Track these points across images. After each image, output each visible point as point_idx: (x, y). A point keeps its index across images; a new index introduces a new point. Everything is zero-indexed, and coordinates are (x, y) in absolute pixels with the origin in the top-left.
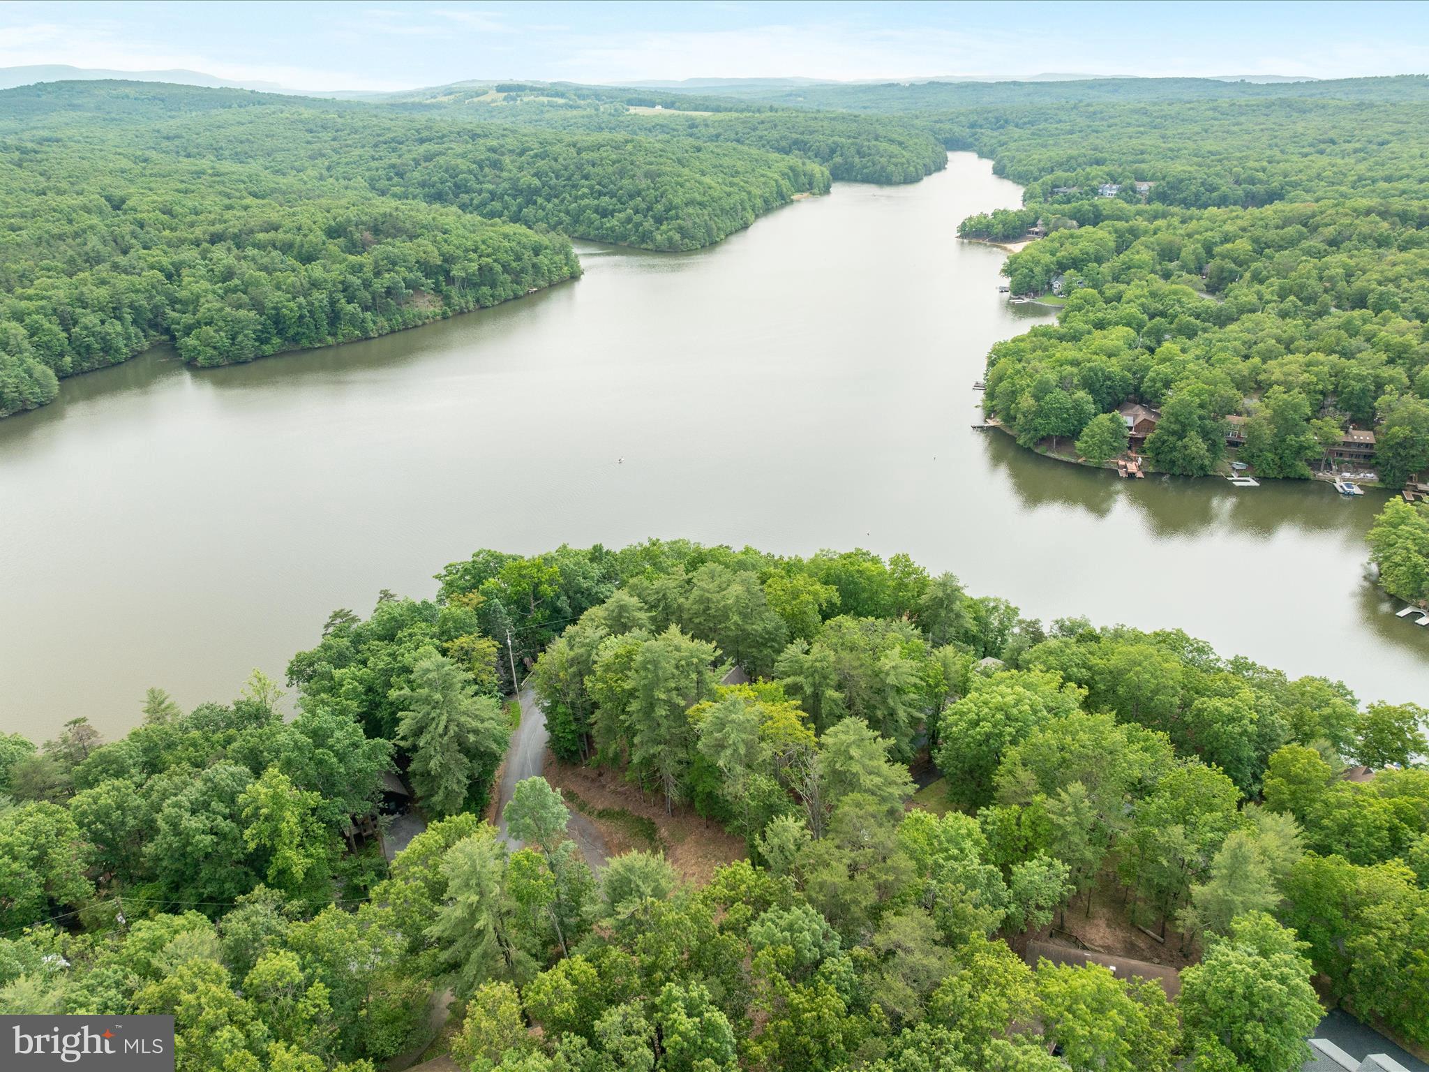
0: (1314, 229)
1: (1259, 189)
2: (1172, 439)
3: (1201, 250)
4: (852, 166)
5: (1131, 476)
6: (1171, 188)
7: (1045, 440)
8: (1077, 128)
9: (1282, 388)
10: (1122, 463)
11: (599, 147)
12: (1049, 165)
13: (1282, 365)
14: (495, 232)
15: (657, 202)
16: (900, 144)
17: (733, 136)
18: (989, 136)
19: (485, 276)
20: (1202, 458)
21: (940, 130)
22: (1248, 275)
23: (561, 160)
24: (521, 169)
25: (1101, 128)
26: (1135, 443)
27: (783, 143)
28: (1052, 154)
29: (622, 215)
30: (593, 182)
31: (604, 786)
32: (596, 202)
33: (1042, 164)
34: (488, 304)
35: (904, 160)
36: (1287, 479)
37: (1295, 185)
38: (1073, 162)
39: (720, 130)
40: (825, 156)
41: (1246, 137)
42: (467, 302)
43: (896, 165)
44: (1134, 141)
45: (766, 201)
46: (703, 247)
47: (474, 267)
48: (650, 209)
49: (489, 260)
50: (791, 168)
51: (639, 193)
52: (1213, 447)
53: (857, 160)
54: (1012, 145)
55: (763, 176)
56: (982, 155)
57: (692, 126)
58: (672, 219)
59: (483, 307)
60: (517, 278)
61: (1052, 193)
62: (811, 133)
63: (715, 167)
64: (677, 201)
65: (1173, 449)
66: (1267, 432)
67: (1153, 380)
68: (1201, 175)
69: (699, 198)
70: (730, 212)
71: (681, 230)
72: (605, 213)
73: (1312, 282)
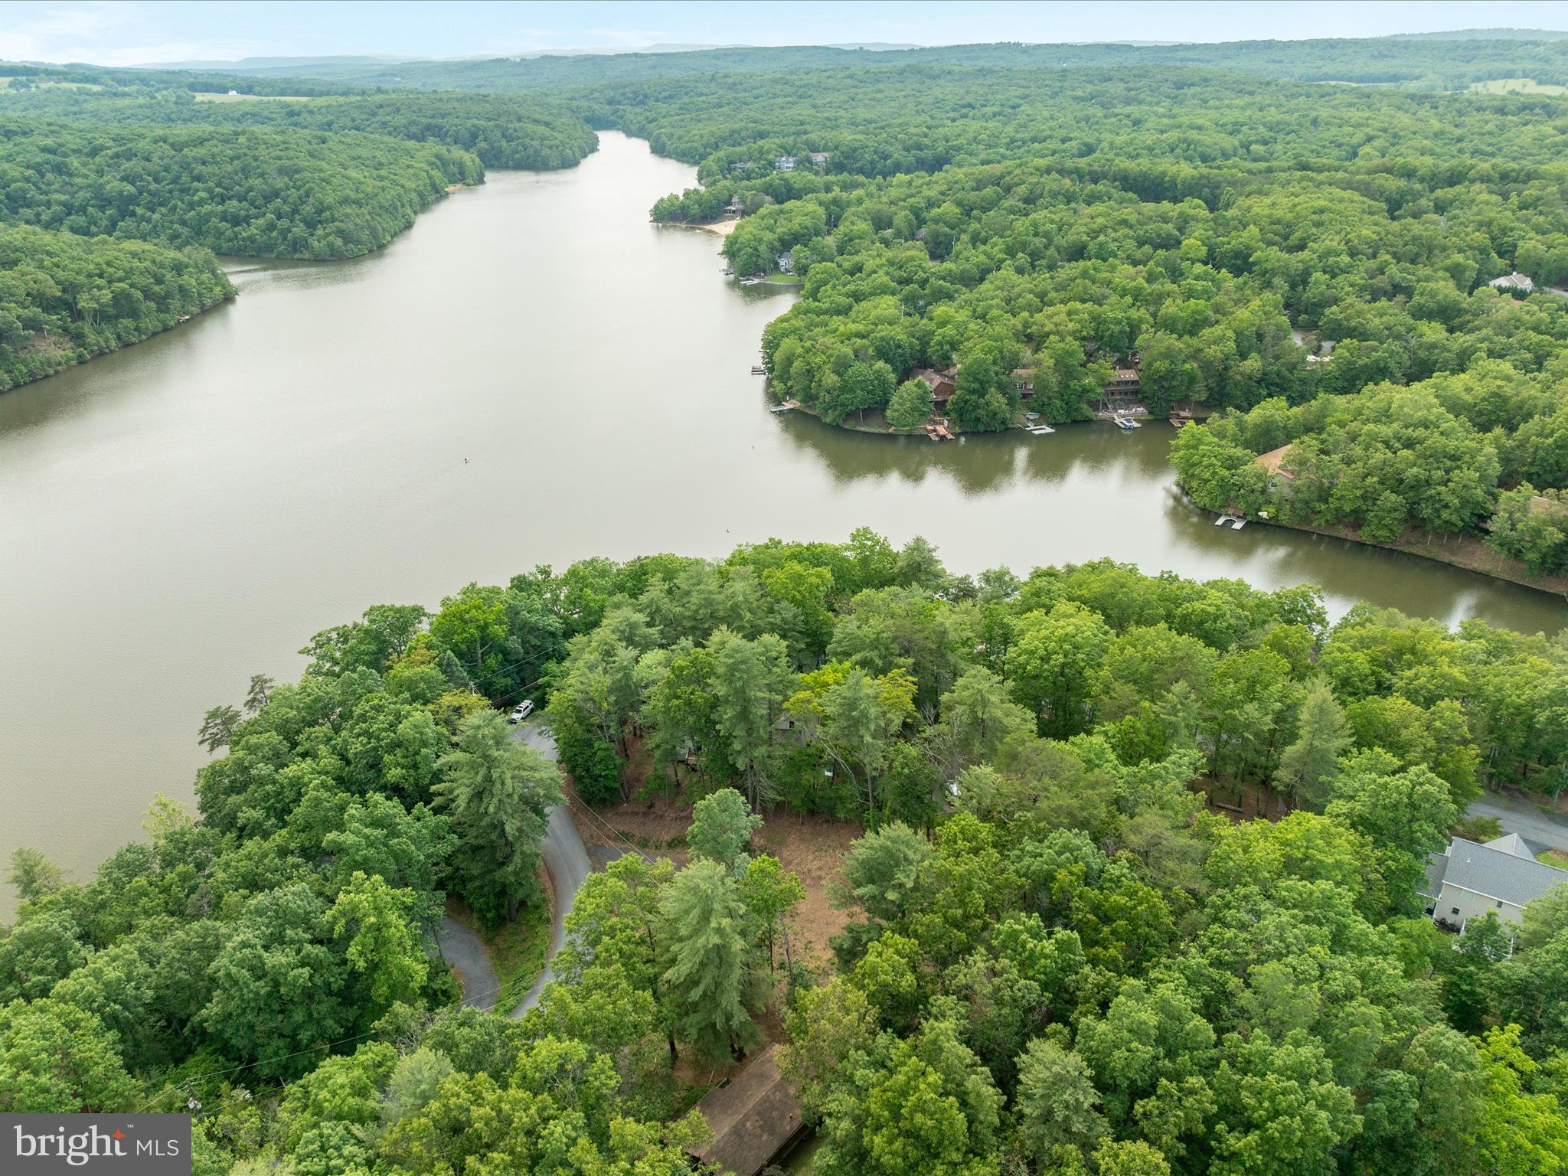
0: (1008, 189)
1: (927, 154)
2: (974, 397)
3: (911, 217)
4: (500, 151)
5: (943, 438)
6: (847, 158)
7: (851, 415)
8: (724, 101)
9: (1057, 338)
10: (930, 428)
11: (201, 142)
12: (713, 140)
13: (1050, 317)
14: (120, 251)
15: (303, 203)
16: (547, 124)
17: (350, 124)
18: (632, 113)
19: (123, 307)
20: (1004, 412)
21: (578, 108)
22: (964, 237)
23: (155, 159)
24: (100, 172)
25: (748, 100)
26: (940, 405)
27: (413, 129)
28: (714, 129)
29: (261, 221)
30: (211, 184)
31: (662, 817)
32: (220, 208)
33: (705, 140)
34: (134, 340)
35: (557, 142)
36: (1074, 422)
37: (958, 149)
38: (736, 135)
39: (330, 117)
40: (469, 141)
41: (892, 104)
42: (107, 340)
43: (551, 148)
44: (788, 113)
45: (421, 196)
46: (371, 251)
47: (106, 296)
48: (295, 211)
49: (124, 285)
50: (437, 157)
51: (277, 195)
52: (1011, 401)
53: (504, 143)
54: (664, 122)
55: (409, 166)
56: (629, 134)
57: (292, 113)
58: (327, 221)
59: (128, 345)
60: (162, 303)
61: (730, 170)
62: (443, 116)
63: (354, 159)
64: (329, 200)
65: (977, 407)
66: (1053, 380)
67: (940, 344)
68: (871, 142)
69: (353, 195)
70: (391, 210)
71: (340, 233)
72: (236, 221)
73: (1031, 238)
